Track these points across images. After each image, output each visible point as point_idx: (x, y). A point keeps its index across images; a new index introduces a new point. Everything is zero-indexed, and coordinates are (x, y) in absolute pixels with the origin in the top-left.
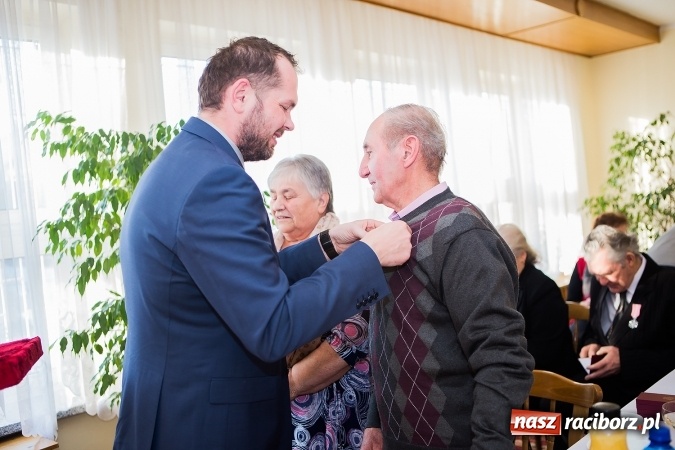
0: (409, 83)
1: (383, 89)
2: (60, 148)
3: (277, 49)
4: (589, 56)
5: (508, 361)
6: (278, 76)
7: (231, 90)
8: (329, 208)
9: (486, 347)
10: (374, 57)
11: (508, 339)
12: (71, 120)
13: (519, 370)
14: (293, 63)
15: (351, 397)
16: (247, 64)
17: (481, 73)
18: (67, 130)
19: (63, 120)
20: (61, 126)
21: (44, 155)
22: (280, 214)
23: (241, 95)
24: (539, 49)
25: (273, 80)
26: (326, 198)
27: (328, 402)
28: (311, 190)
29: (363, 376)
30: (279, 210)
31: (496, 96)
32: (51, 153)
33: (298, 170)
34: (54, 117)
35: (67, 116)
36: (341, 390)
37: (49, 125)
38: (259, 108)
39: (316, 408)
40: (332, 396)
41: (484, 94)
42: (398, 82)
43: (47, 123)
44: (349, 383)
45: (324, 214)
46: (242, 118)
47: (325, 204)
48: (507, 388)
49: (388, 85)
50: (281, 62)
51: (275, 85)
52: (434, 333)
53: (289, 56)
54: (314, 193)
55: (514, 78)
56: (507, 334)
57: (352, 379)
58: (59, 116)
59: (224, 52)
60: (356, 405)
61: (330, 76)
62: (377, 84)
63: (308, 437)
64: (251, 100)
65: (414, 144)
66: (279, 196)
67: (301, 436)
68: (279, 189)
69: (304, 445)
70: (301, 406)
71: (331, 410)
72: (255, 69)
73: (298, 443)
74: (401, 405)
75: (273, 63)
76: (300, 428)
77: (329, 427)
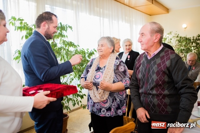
2: (20, 28)
3: (53, 14)
4: (151, 15)
6: (53, 21)
7: (43, 24)
8: (113, 51)
12: (23, 20)
14: (56, 17)
15: (118, 101)
16: (46, 18)
17: (126, 17)
18: (21, 23)
19: (20, 20)
20: (20, 22)
21: (15, 30)
23: (44, 25)
24: (141, 13)
25: (52, 22)
26: (112, 48)
27: (112, 103)
29: (121, 96)
32: (18, 30)
33: (106, 40)
34: (17, 19)
35: (21, 19)
36: (116, 100)
37: (15, 21)
38: (49, 28)
39: (109, 104)
40: (113, 101)
41: (127, 23)
43: (15, 20)
44: (118, 97)
46: (45, 30)
49: (104, 18)
50: (54, 17)
51: (52, 23)
53: (55, 16)
54: (109, 46)
55: (133, 19)
57: (119, 96)
58: (19, 18)
59: (40, 15)
60: (120, 103)
61: (90, 14)
62: (102, 18)
63: (106, 111)
64: (47, 26)
65: (159, 36)
66: (100, 46)
67: (104, 111)
68: (100, 44)
69: (105, 113)
70: (104, 103)
71: (113, 104)
72: (47, 19)
73: (103, 113)
74: (156, 103)
75: (52, 18)
76: (104, 109)
77: (112, 109)
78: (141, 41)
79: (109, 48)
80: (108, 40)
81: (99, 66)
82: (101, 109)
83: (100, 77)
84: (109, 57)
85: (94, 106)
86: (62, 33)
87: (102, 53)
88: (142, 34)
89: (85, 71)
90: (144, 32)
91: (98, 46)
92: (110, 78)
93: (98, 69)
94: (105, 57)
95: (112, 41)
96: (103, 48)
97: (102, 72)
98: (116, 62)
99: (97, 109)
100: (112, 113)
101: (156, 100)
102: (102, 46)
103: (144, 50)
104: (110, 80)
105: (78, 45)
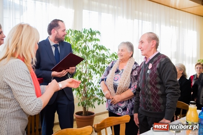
0: (150, 21)
1: (142, 22)
5: (172, 92)
8: (132, 56)
9: (168, 89)
10: (141, 13)
11: (173, 87)
13: (175, 94)
17: (171, 20)
22: (120, 55)
23: (54, 32)
24: (189, 14)
25: (59, 27)
26: (132, 53)
27: (128, 103)
28: (128, 50)
30: (120, 54)
31: (175, 27)
33: (126, 45)
36: (131, 101)
38: (58, 33)
39: (125, 104)
40: (129, 102)
41: (171, 26)
42: (146, 21)
44: (133, 99)
45: (131, 57)
47: (131, 55)
48: (172, 98)
49: (144, 21)
51: (59, 28)
52: (160, 86)
54: (129, 51)
55: (181, 22)
56: (173, 86)
61: (127, 18)
62: (140, 21)
63: (122, 111)
64: (56, 32)
65: (155, 42)
66: (120, 51)
67: (120, 110)
68: (121, 49)
69: (121, 112)
70: (121, 103)
71: (128, 105)
72: (55, 26)
73: (119, 112)
74: (151, 103)
75: (58, 24)
76: (120, 108)
77: (128, 109)
78: (141, 47)
79: (129, 53)
80: (128, 45)
81: (118, 68)
82: (118, 108)
83: (118, 79)
84: (129, 61)
85: (111, 105)
86: (92, 37)
87: (122, 58)
88: (142, 42)
89: (106, 71)
90: (143, 40)
91: (118, 51)
92: (128, 81)
93: (117, 71)
94: (124, 61)
95: (132, 46)
96: (123, 53)
97: (120, 75)
98: (133, 66)
99: (114, 108)
100: (127, 113)
101: (151, 99)
102: (122, 51)
103: (144, 55)
104: (128, 83)
105: (109, 49)
